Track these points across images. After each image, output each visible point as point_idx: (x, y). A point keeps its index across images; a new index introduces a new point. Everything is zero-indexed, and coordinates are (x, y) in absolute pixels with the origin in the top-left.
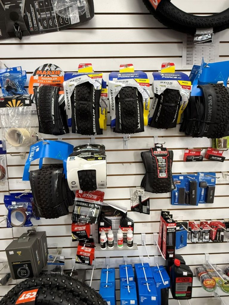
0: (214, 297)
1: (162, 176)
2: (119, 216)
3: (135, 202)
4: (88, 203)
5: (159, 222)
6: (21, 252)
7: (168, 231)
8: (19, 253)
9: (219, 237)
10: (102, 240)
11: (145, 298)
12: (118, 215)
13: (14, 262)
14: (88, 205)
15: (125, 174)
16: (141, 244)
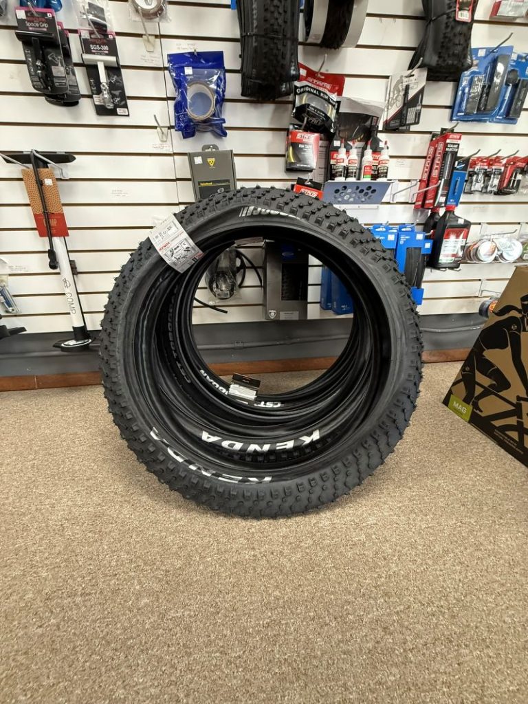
0: (477, 297)
1: (462, 18)
2: (360, 141)
3: (395, 105)
4: (320, 92)
5: (425, 157)
6: (214, 160)
7: (447, 149)
8: (211, 161)
9: (514, 181)
10: (342, 161)
11: (407, 237)
12: (359, 139)
13: (202, 182)
14: (320, 94)
15: (382, 45)
16: (388, 201)
